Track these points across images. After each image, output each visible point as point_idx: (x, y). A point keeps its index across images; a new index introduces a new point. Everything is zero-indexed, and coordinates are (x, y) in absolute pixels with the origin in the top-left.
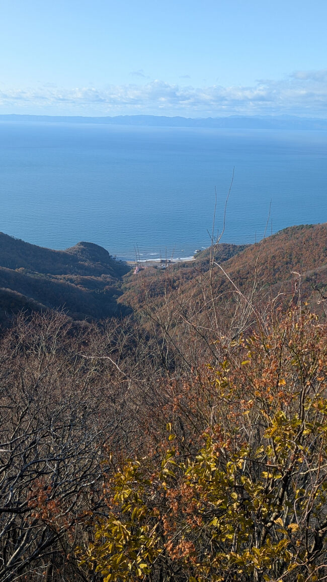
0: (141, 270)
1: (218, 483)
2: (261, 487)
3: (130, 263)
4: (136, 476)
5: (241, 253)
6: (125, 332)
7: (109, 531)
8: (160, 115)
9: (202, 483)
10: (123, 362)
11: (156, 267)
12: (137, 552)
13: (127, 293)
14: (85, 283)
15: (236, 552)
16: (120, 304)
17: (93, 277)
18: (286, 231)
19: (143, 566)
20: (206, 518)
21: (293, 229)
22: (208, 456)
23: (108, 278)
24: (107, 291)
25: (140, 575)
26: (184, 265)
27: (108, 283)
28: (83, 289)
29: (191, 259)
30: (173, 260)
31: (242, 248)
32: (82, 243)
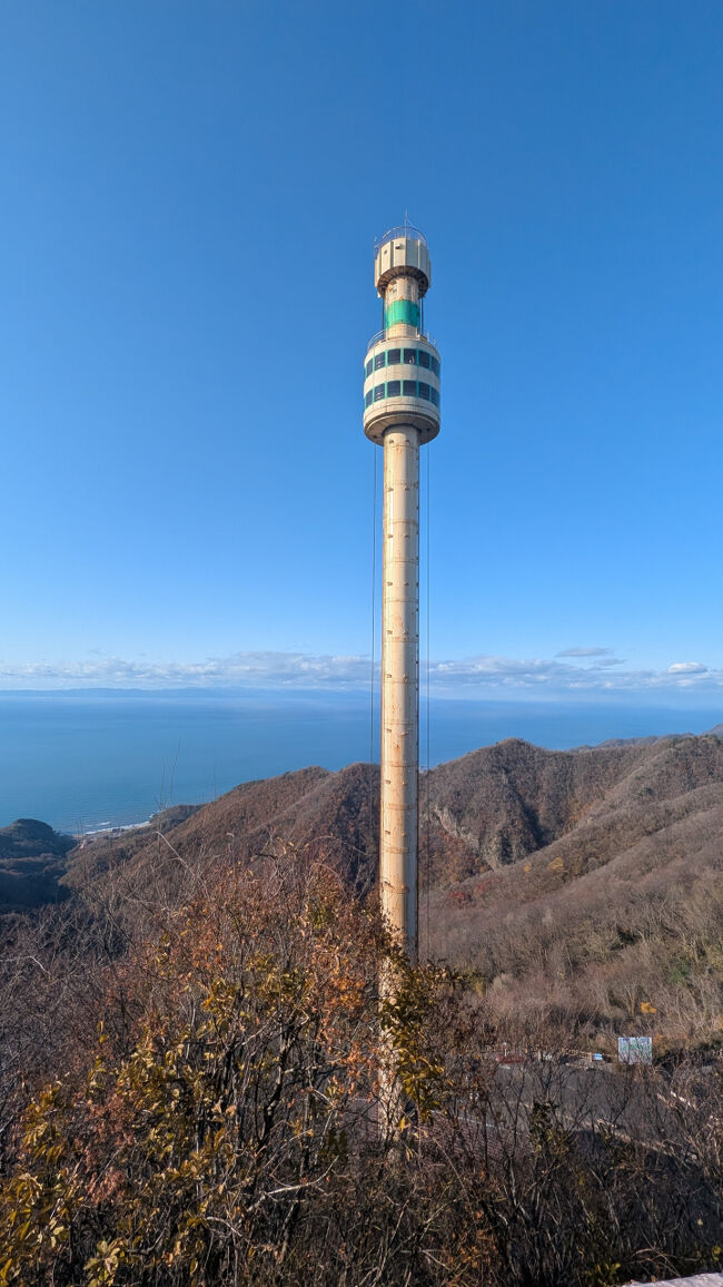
0: (89, 842)
1: (155, 1082)
2: (201, 1073)
3: (76, 836)
4: (56, 1102)
5: (198, 813)
6: (64, 920)
7: (13, 1193)
8: (129, 688)
9: (137, 1088)
10: (60, 956)
11: (107, 838)
12: (49, 1212)
13: (72, 871)
14: (18, 867)
15: (173, 1167)
16: (62, 886)
17: (30, 858)
18: (239, 787)
19: (57, 1231)
20: (141, 1133)
21: (246, 785)
22: (145, 1051)
23: (49, 856)
24: (47, 872)
25: (53, 1245)
26: (139, 832)
27: (48, 864)
28: (16, 874)
29: (146, 824)
30: (126, 828)
31: (199, 808)
32: (20, 821)
